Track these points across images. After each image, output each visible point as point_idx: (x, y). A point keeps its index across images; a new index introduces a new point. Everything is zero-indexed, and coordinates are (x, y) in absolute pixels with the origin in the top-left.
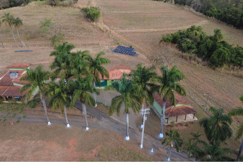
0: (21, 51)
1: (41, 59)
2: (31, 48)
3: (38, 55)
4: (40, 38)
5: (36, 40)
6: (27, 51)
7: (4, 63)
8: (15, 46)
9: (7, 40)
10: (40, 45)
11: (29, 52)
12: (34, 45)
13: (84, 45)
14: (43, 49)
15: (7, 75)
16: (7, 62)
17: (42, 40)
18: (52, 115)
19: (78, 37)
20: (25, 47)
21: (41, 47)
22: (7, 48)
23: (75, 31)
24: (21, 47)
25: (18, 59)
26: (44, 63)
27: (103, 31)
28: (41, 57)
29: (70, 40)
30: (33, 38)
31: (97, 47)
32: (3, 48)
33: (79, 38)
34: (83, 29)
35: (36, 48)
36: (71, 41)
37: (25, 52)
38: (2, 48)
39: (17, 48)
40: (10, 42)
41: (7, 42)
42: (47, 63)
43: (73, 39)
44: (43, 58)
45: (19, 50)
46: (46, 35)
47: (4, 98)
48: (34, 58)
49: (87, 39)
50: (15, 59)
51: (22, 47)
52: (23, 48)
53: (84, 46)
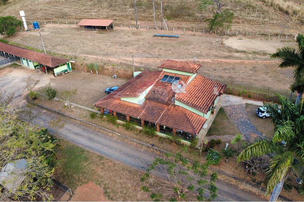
0: (163, 36)
1: (196, 53)
2: (175, 33)
3: (189, 45)
4: (186, 17)
5: (181, 20)
6: (170, 37)
7: (141, 52)
8: (153, 28)
9: (140, 17)
10: (188, 29)
11: (174, 38)
12: (179, 28)
13: (263, 34)
14: (194, 35)
15: (161, 81)
16: (145, 51)
17: (189, 21)
18: (257, 193)
19: (246, 19)
20: (166, 29)
21: (190, 32)
22: (142, 30)
23: (238, 9)
24: (160, 30)
25: (161, 49)
26: (203, 62)
27: (287, 13)
28: (195, 49)
29: (233, 23)
30: (176, 17)
31: (288, 41)
32: (137, 28)
33: (249, 22)
34: (250, 6)
35: (182, 33)
36: (236, 25)
37: (167, 38)
38: (135, 29)
39: (155, 30)
40: (144, 20)
41: (140, 20)
42: (209, 63)
43: (239, 23)
44: (198, 52)
45: (159, 35)
46: (194, 14)
47: (158, 127)
48: (184, 50)
49: (262, 23)
50: (156, 48)
51: (162, 30)
52: (164, 31)
53: (263, 36)
